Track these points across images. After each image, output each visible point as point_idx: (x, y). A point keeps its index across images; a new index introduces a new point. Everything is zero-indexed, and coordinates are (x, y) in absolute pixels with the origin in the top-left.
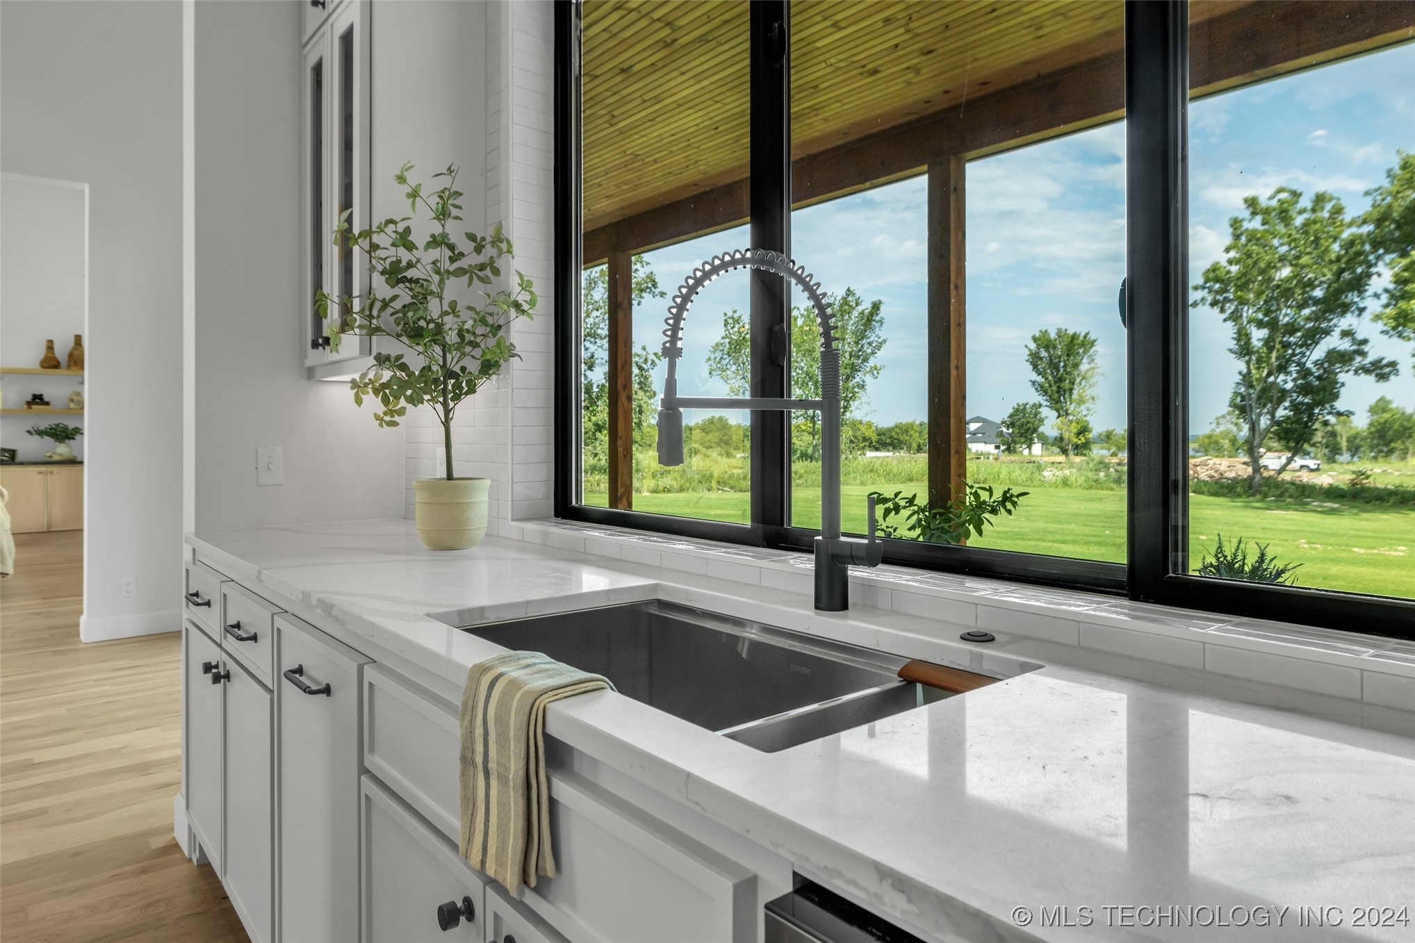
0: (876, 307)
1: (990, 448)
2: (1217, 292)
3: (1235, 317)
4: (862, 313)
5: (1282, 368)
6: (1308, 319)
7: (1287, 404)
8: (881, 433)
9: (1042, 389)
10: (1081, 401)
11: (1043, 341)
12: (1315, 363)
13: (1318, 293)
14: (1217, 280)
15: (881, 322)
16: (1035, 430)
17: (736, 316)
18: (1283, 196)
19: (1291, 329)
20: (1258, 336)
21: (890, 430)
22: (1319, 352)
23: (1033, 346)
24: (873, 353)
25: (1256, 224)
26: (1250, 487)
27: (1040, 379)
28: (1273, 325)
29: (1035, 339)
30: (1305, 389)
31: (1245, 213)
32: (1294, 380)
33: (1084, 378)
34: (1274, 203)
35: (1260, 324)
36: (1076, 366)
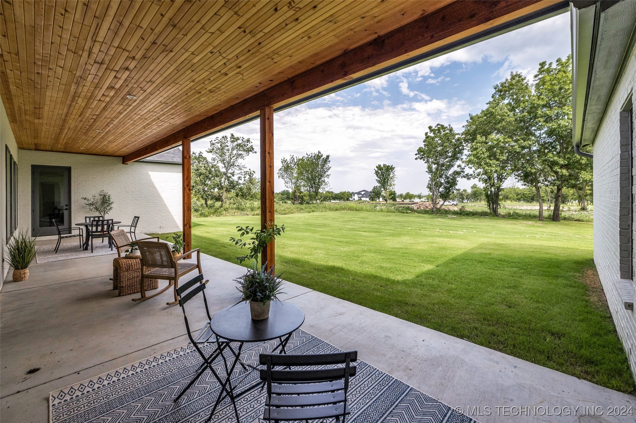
0: (328, 157)
1: (368, 199)
2: (422, 155)
3: (428, 162)
4: (323, 158)
5: (441, 177)
6: (448, 162)
7: (443, 187)
8: (336, 195)
9: (379, 182)
10: (391, 185)
11: (379, 167)
12: (450, 175)
13: (450, 154)
14: (422, 152)
15: (329, 161)
16: (380, 194)
17: (285, 159)
18: (439, 126)
19: (443, 165)
20: (434, 166)
21: (339, 194)
22: (451, 172)
23: (376, 169)
24: (327, 171)
25: (432, 135)
26: (433, 211)
27: (379, 179)
28: (438, 164)
29: (377, 167)
30: (448, 182)
31: (428, 131)
32: (444, 180)
33: (391, 178)
34: (436, 128)
35: (435, 164)
36: (389, 175)
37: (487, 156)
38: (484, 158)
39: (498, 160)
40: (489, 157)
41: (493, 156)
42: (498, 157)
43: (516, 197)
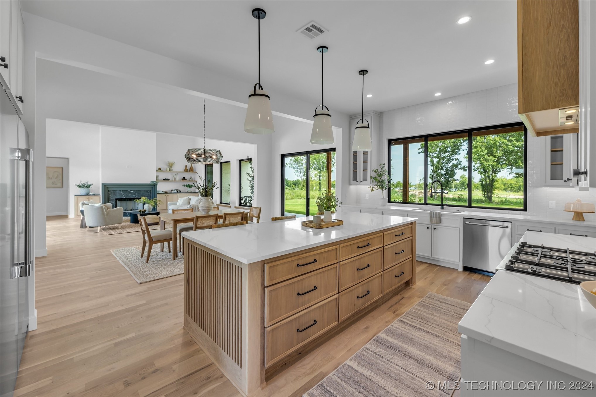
5: (442, 169)
6: (447, 156)
7: (443, 177)
12: (449, 167)
13: (449, 149)
20: (435, 161)
22: (450, 164)
32: (444, 171)
37: (486, 154)
38: (483, 155)
39: (494, 156)
40: (487, 154)
41: (490, 153)
42: (494, 154)
43: (503, 187)
